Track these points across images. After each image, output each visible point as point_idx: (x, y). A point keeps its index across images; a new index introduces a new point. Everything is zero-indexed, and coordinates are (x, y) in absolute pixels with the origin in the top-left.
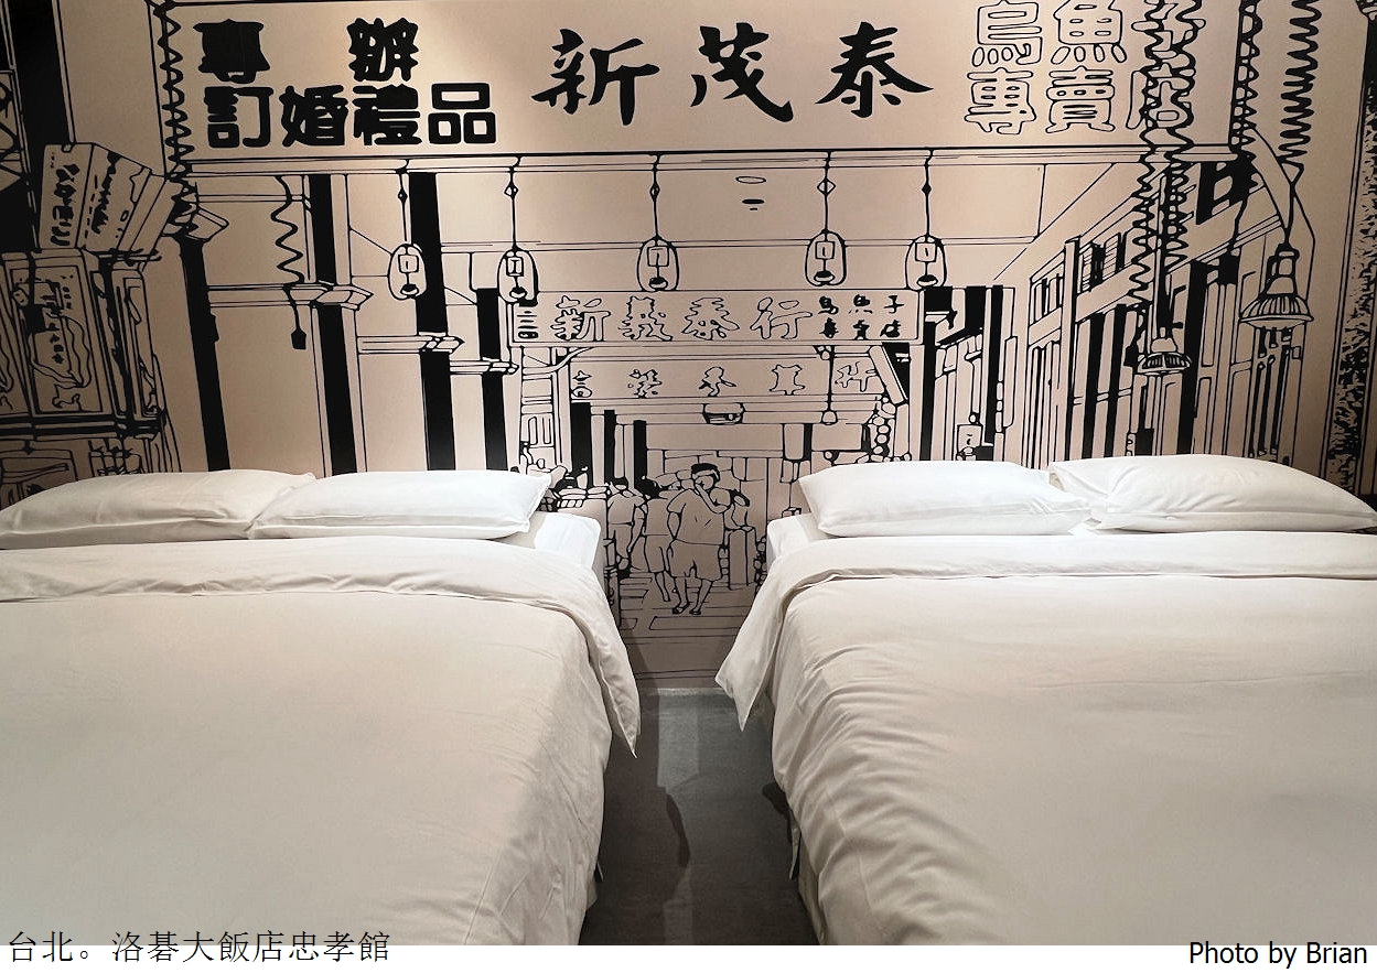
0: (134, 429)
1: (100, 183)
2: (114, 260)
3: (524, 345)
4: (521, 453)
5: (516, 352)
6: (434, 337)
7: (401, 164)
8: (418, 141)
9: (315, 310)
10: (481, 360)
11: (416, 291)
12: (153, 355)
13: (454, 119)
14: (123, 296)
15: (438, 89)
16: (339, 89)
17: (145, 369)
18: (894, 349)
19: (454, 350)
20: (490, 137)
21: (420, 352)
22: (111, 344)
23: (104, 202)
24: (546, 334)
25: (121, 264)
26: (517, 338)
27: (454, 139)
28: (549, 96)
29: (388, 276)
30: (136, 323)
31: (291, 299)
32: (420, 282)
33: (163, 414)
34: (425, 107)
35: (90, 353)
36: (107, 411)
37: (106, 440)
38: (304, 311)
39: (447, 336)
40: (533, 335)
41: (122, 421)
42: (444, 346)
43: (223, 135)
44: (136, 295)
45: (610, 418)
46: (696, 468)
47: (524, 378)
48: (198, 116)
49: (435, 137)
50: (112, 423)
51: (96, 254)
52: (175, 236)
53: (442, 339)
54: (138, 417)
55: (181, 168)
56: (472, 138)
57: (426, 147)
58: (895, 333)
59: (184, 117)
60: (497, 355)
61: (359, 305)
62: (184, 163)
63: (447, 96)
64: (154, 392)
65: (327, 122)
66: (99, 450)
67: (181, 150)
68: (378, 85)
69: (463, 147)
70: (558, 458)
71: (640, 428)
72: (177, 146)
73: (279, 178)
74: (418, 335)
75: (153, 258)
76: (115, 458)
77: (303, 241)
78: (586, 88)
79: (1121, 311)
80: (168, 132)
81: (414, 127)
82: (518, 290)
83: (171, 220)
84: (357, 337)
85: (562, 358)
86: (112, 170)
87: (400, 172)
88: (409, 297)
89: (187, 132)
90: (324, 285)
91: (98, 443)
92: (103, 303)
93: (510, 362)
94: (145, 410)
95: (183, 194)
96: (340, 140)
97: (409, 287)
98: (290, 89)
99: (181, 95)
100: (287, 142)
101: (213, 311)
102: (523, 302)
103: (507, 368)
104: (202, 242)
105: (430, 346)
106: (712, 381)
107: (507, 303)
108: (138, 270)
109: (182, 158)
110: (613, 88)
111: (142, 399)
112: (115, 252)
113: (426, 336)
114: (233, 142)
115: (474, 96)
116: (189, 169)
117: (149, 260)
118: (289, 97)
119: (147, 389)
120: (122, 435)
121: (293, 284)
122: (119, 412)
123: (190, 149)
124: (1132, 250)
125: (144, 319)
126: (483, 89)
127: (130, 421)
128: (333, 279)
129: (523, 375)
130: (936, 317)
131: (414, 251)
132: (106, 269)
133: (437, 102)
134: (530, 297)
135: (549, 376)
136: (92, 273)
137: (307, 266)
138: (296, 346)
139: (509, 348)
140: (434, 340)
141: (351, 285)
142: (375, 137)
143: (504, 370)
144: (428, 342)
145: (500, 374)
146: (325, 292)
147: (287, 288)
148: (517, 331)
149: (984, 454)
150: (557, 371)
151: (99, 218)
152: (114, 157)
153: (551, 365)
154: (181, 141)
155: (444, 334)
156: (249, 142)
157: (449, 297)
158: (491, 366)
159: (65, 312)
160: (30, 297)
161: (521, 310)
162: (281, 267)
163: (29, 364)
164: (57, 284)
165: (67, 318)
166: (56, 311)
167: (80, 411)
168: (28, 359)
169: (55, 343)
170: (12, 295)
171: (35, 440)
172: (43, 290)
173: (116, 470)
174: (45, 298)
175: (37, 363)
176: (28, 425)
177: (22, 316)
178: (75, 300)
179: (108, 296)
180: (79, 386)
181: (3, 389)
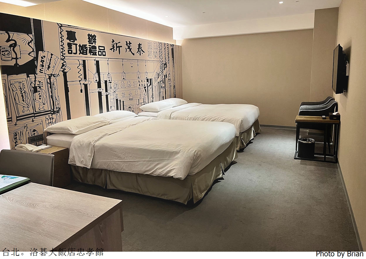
0: (54, 112)
1: (49, 60)
2: (51, 76)
4: (111, 108)
5: (110, 91)
7: (95, 59)
8: (97, 55)
9: (84, 85)
10: (105, 93)
12: (58, 96)
13: (101, 52)
14: (53, 84)
15: (99, 47)
16: (86, 45)
17: (56, 99)
18: (145, 87)
20: (105, 55)
21: (98, 92)
22: (50, 95)
23: (50, 64)
25: (52, 77)
26: (109, 89)
27: (101, 55)
28: (111, 49)
29: (94, 78)
31: (80, 83)
32: (98, 79)
33: (59, 108)
34: (98, 50)
35: (46, 97)
36: (49, 110)
37: (49, 116)
38: (82, 85)
40: (111, 88)
41: (52, 111)
42: (101, 91)
43: (70, 52)
44: (55, 83)
45: (120, 100)
46: (129, 108)
47: (111, 95)
48: (66, 48)
49: (99, 55)
50: (50, 112)
51: (48, 75)
52: (62, 71)
53: (101, 89)
54: (55, 110)
55: (63, 58)
56: (103, 55)
57: (98, 56)
58: (145, 85)
59: (64, 48)
60: (107, 92)
61: (90, 84)
62: (64, 57)
63: (100, 48)
64: (58, 104)
65: (85, 51)
66: (47, 119)
67: (63, 54)
68: (92, 45)
69: (102, 56)
70: (115, 108)
71: (123, 101)
72: (63, 53)
73: (78, 60)
75: (58, 75)
76: (50, 120)
77: (82, 72)
78: (115, 48)
79: (160, 81)
80: (61, 50)
81: (96, 52)
82: (109, 80)
83: (61, 68)
84: (90, 90)
85: (114, 92)
86: (51, 57)
87: (95, 60)
88: (96, 82)
89: (64, 51)
91: (47, 117)
92: (49, 85)
94: (57, 108)
95: (63, 63)
96: (87, 54)
97: (96, 80)
98: (80, 44)
99: (63, 43)
100: (80, 54)
101: (68, 86)
103: (109, 94)
104: (66, 72)
106: (130, 94)
107: (108, 83)
108: (55, 78)
109: (64, 56)
110: (118, 48)
111: (56, 106)
112: (51, 74)
113: (99, 89)
114: (71, 53)
115: (103, 48)
116: (65, 58)
118: (80, 46)
119: (57, 104)
120: (52, 114)
122: (52, 109)
123: (65, 54)
124: (160, 74)
125: (56, 88)
126: (104, 47)
128: (86, 79)
130: (148, 83)
131: (97, 74)
132: (50, 78)
133: (99, 49)
134: (111, 82)
135: (113, 95)
136: (47, 79)
137: (82, 77)
138: (81, 92)
141: (89, 80)
142: (91, 54)
146: (85, 82)
147: (80, 81)
148: (109, 87)
149: (153, 101)
151: (49, 67)
152: (52, 55)
154: (63, 52)
156: (74, 53)
157: (101, 82)
158: (107, 94)
159: (41, 88)
160: (35, 85)
161: (110, 84)
162: (79, 77)
163: (34, 100)
164: (40, 82)
165: (42, 89)
166: (40, 87)
167: (44, 110)
168: (34, 99)
169: (39, 95)
170: (31, 85)
171: (35, 118)
172: (37, 83)
173: (51, 123)
174: (38, 85)
175: (35, 99)
176: (33, 115)
177: (33, 89)
178: (44, 85)
179: (50, 84)
180: (44, 104)
181: (28, 107)
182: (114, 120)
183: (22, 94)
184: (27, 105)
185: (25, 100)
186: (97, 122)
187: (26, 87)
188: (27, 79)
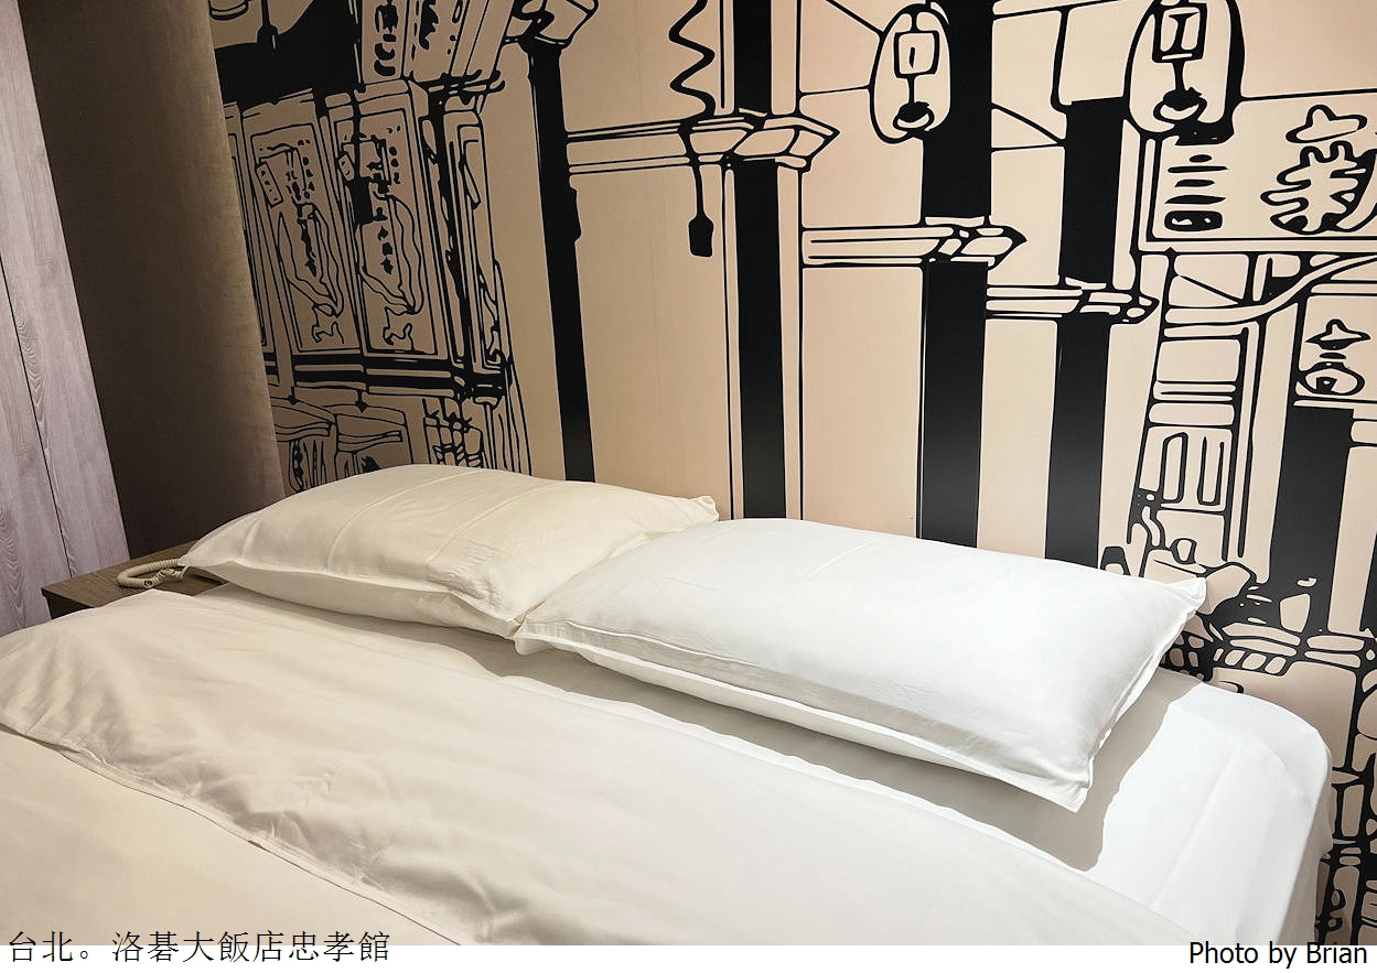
0: (473, 386)
2: (444, 96)
3: (1177, 247)
4: (1135, 517)
5: (1155, 268)
6: (957, 228)
9: (730, 174)
10: (1062, 285)
11: (926, 118)
12: (495, 263)
14: (458, 158)
17: (484, 286)
19: (999, 258)
21: (924, 264)
22: (445, 247)
24: (1245, 216)
25: (454, 102)
26: (1160, 229)
29: (871, 87)
30: (474, 206)
31: (690, 153)
32: (937, 94)
33: (508, 364)
35: (421, 256)
36: (443, 356)
37: (442, 400)
38: (711, 173)
39: (987, 224)
40: (1206, 221)
42: (978, 250)
44: (473, 153)
47: (1168, 332)
50: (447, 375)
51: (425, 85)
52: (523, 41)
53: (974, 233)
54: (477, 368)
60: (1104, 273)
61: (809, 159)
64: (496, 327)
66: (434, 416)
70: (1234, 541)
74: (922, 224)
75: (493, 86)
76: (452, 431)
77: (717, 25)
82: (1181, 96)
83: (515, 10)
84: (802, 229)
85: (1284, 284)
88: (911, 133)
90: (748, 118)
91: (433, 405)
92: (434, 169)
93: (1135, 291)
94: (488, 356)
101: (574, 182)
102: (1190, 132)
103: (1124, 307)
104: (558, 46)
105: (950, 247)
107: (1145, 135)
108: (474, 110)
111: (482, 338)
112: (447, 80)
113: (939, 226)
117: (489, 90)
119: (488, 320)
120: (462, 394)
121: (694, 120)
122: (456, 357)
125: (484, 200)
127: (467, 373)
128: (765, 105)
129: (1164, 325)
131: (931, 21)
134: (1212, 115)
135: (1237, 330)
136: (421, 119)
137: (720, 78)
138: (695, 250)
139: (1137, 254)
140: (956, 235)
141: (797, 114)
143: (1114, 311)
144: (942, 240)
145: (1104, 323)
146: (750, 132)
147: (686, 128)
148: (1162, 210)
150: (1262, 320)
151: (428, 21)
153: (1247, 301)
155: (980, 221)
157: (1002, 130)
158: (1084, 298)
159: (393, 189)
160: (356, 166)
161: (1176, 153)
162: (676, 85)
163: (358, 272)
164: (383, 143)
165: (395, 199)
166: (383, 187)
167: (413, 351)
168: (357, 265)
169: (384, 241)
170: (337, 166)
171: (367, 391)
172: (369, 153)
173: (453, 449)
174: (371, 166)
175: (365, 271)
176: (359, 367)
177: (349, 199)
178: (403, 169)
179: (441, 159)
180: (411, 310)
181: (334, 312)
182: (593, 638)
183: (305, 222)
184: (330, 296)
185: (317, 263)
186: (406, 571)
187: (317, 180)
188: (316, 126)
